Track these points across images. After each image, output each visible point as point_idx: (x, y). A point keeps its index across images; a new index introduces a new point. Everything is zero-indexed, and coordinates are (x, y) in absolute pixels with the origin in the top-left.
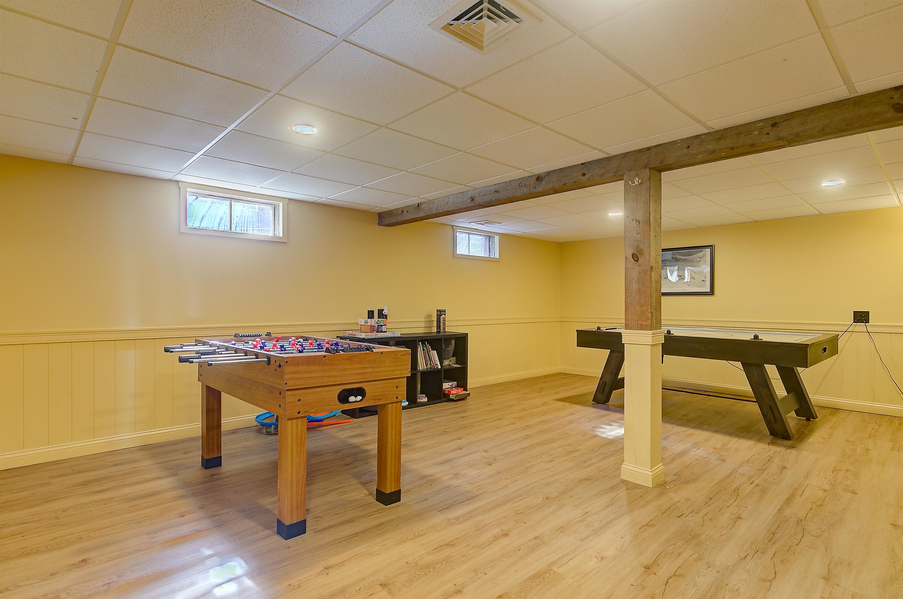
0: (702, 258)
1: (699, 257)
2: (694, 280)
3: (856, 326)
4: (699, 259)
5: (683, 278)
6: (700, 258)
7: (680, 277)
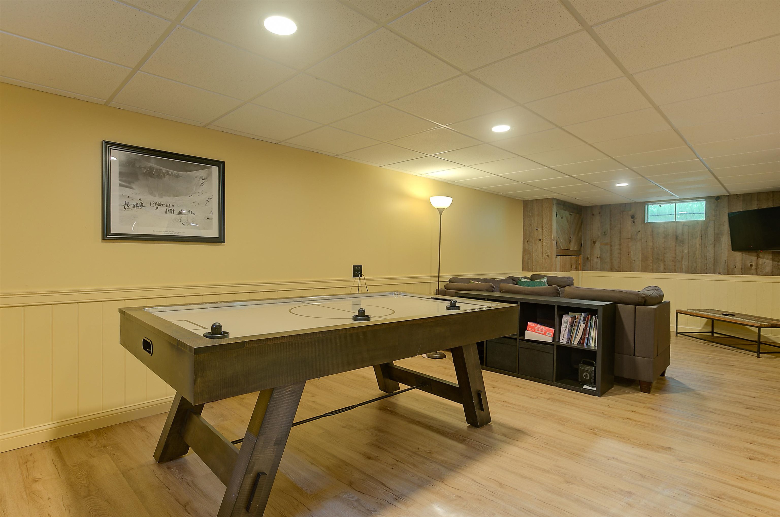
0: (205, 179)
1: (201, 177)
2: (193, 215)
3: (355, 281)
4: (201, 181)
5: (174, 210)
6: (203, 179)
7: (168, 208)
